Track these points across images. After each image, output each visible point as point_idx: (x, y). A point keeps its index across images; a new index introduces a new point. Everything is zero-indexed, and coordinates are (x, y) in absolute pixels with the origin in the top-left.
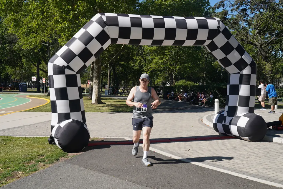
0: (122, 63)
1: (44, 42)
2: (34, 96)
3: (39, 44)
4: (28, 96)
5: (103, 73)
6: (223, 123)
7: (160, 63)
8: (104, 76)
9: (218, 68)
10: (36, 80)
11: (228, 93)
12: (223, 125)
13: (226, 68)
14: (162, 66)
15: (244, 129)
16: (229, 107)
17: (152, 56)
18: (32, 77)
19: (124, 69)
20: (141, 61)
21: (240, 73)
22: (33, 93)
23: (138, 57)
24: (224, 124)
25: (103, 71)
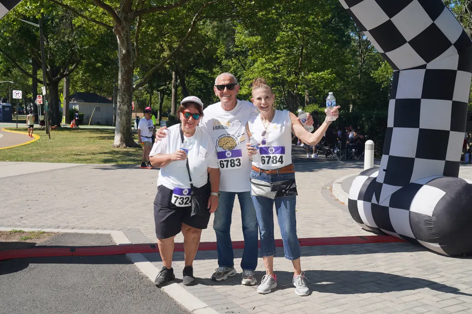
0: (201, 71)
1: (25, 18)
2: (17, 129)
3: (14, 21)
4: (6, 129)
5: (163, 89)
6: (374, 201)
7: (266, 69)
8: (166, 96)
9: (382, 82)
10: (21, 98)
11: (390, 123)
12: (373, 205)
13: (388, 54)
14: (270, 75)
15: (427, 220)
16: (391, 158)
17: (252, 56)
18: (14, 91)
19: (203, 82)
20: (237, 68)
21: (428, 68)
22: (16, 124)
23: (232, 60)
24: (376, 203)
25: (163, 86)
